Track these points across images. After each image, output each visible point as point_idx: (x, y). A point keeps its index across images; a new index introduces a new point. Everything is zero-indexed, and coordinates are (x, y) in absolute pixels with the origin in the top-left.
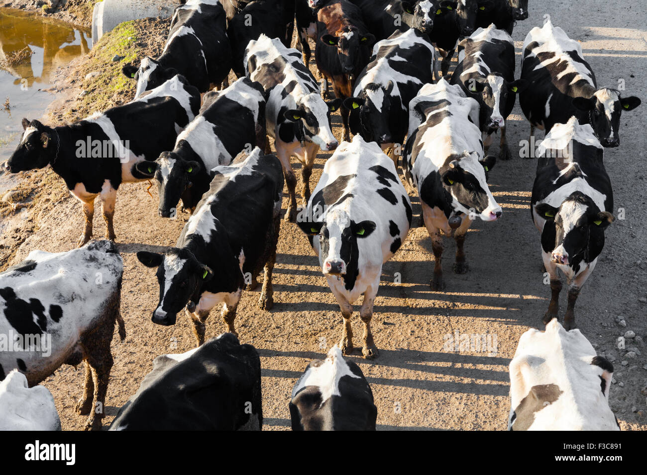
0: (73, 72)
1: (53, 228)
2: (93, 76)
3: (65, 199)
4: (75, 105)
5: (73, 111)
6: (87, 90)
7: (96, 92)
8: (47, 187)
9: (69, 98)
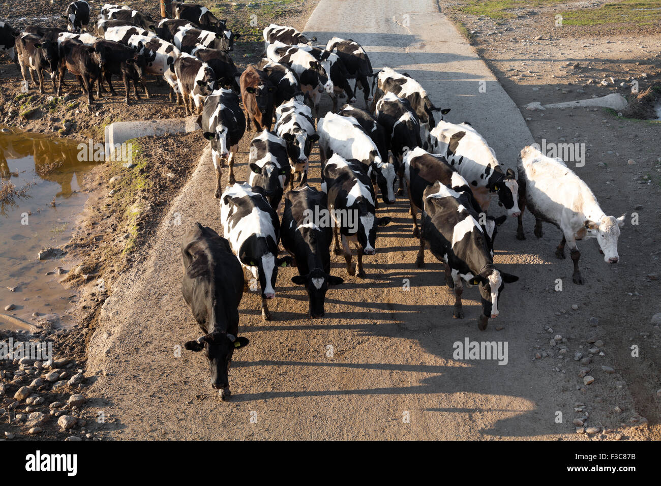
0: (97, 177)
1: (125, 291)
2: (116, 179)
3: (127, 269)
4: (107, 200)
5: (109, 205)
6: (114, 189)
7: (122, 191)
8: (107, 261)
9: (100, 196)
